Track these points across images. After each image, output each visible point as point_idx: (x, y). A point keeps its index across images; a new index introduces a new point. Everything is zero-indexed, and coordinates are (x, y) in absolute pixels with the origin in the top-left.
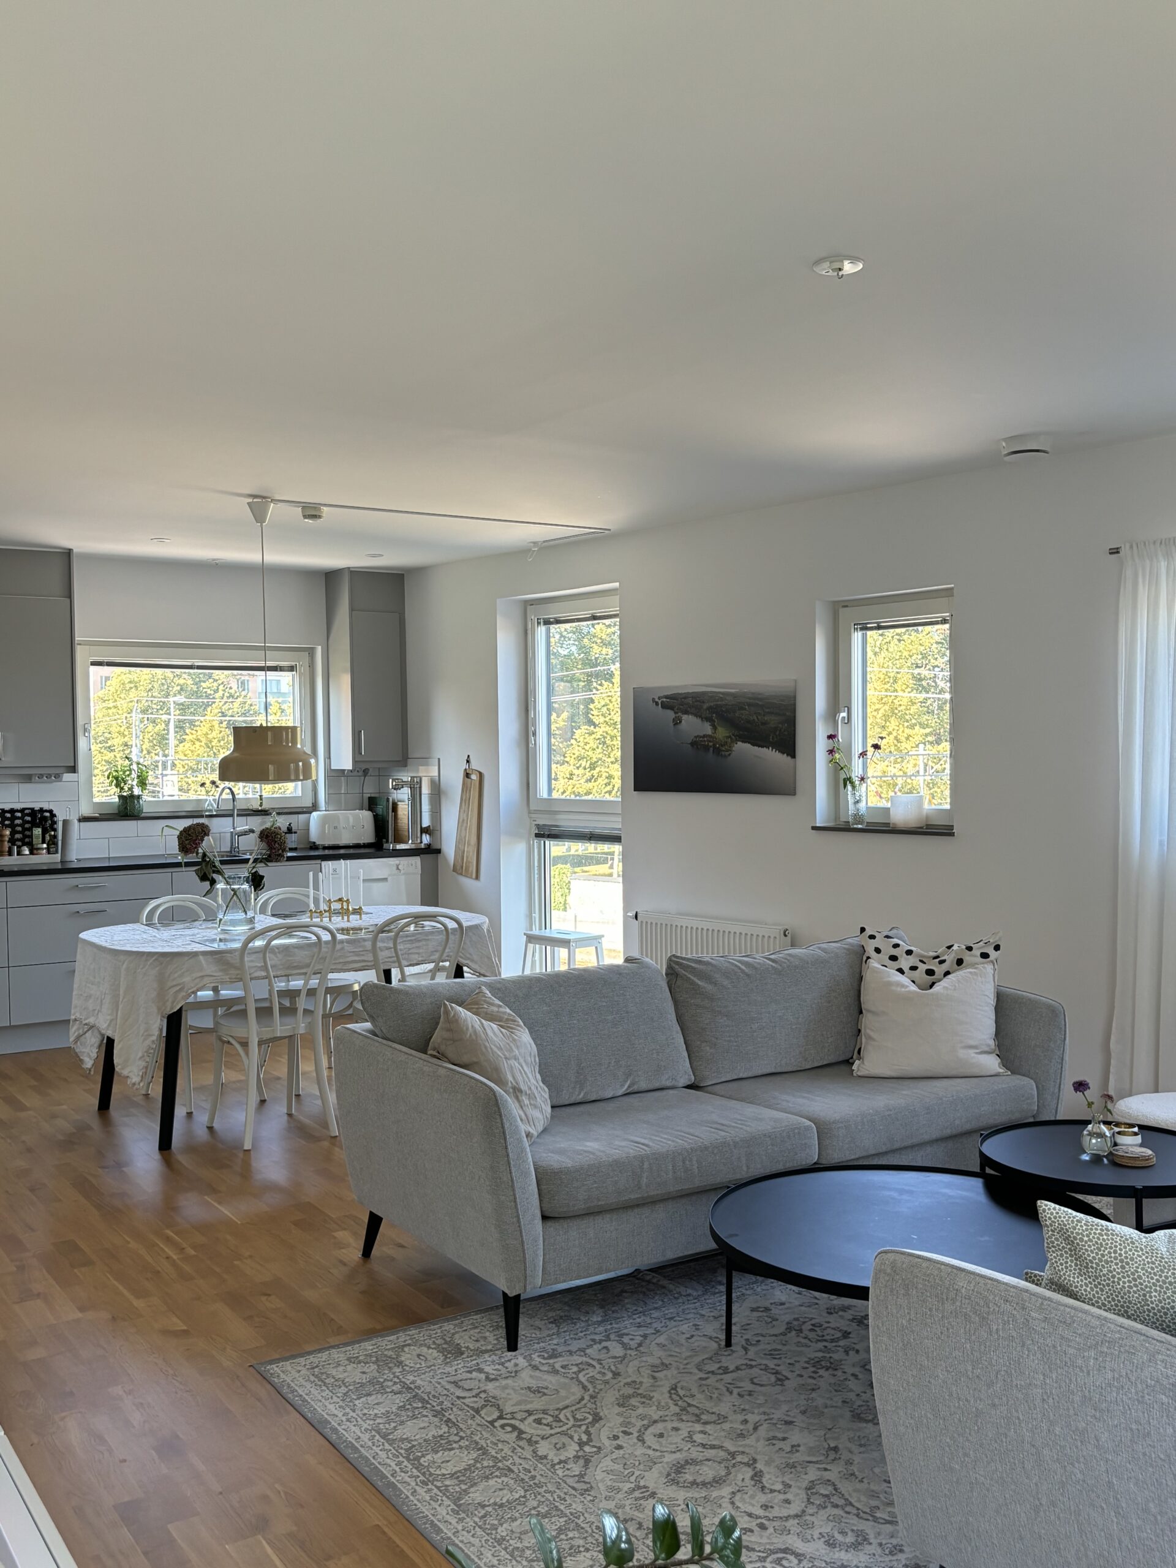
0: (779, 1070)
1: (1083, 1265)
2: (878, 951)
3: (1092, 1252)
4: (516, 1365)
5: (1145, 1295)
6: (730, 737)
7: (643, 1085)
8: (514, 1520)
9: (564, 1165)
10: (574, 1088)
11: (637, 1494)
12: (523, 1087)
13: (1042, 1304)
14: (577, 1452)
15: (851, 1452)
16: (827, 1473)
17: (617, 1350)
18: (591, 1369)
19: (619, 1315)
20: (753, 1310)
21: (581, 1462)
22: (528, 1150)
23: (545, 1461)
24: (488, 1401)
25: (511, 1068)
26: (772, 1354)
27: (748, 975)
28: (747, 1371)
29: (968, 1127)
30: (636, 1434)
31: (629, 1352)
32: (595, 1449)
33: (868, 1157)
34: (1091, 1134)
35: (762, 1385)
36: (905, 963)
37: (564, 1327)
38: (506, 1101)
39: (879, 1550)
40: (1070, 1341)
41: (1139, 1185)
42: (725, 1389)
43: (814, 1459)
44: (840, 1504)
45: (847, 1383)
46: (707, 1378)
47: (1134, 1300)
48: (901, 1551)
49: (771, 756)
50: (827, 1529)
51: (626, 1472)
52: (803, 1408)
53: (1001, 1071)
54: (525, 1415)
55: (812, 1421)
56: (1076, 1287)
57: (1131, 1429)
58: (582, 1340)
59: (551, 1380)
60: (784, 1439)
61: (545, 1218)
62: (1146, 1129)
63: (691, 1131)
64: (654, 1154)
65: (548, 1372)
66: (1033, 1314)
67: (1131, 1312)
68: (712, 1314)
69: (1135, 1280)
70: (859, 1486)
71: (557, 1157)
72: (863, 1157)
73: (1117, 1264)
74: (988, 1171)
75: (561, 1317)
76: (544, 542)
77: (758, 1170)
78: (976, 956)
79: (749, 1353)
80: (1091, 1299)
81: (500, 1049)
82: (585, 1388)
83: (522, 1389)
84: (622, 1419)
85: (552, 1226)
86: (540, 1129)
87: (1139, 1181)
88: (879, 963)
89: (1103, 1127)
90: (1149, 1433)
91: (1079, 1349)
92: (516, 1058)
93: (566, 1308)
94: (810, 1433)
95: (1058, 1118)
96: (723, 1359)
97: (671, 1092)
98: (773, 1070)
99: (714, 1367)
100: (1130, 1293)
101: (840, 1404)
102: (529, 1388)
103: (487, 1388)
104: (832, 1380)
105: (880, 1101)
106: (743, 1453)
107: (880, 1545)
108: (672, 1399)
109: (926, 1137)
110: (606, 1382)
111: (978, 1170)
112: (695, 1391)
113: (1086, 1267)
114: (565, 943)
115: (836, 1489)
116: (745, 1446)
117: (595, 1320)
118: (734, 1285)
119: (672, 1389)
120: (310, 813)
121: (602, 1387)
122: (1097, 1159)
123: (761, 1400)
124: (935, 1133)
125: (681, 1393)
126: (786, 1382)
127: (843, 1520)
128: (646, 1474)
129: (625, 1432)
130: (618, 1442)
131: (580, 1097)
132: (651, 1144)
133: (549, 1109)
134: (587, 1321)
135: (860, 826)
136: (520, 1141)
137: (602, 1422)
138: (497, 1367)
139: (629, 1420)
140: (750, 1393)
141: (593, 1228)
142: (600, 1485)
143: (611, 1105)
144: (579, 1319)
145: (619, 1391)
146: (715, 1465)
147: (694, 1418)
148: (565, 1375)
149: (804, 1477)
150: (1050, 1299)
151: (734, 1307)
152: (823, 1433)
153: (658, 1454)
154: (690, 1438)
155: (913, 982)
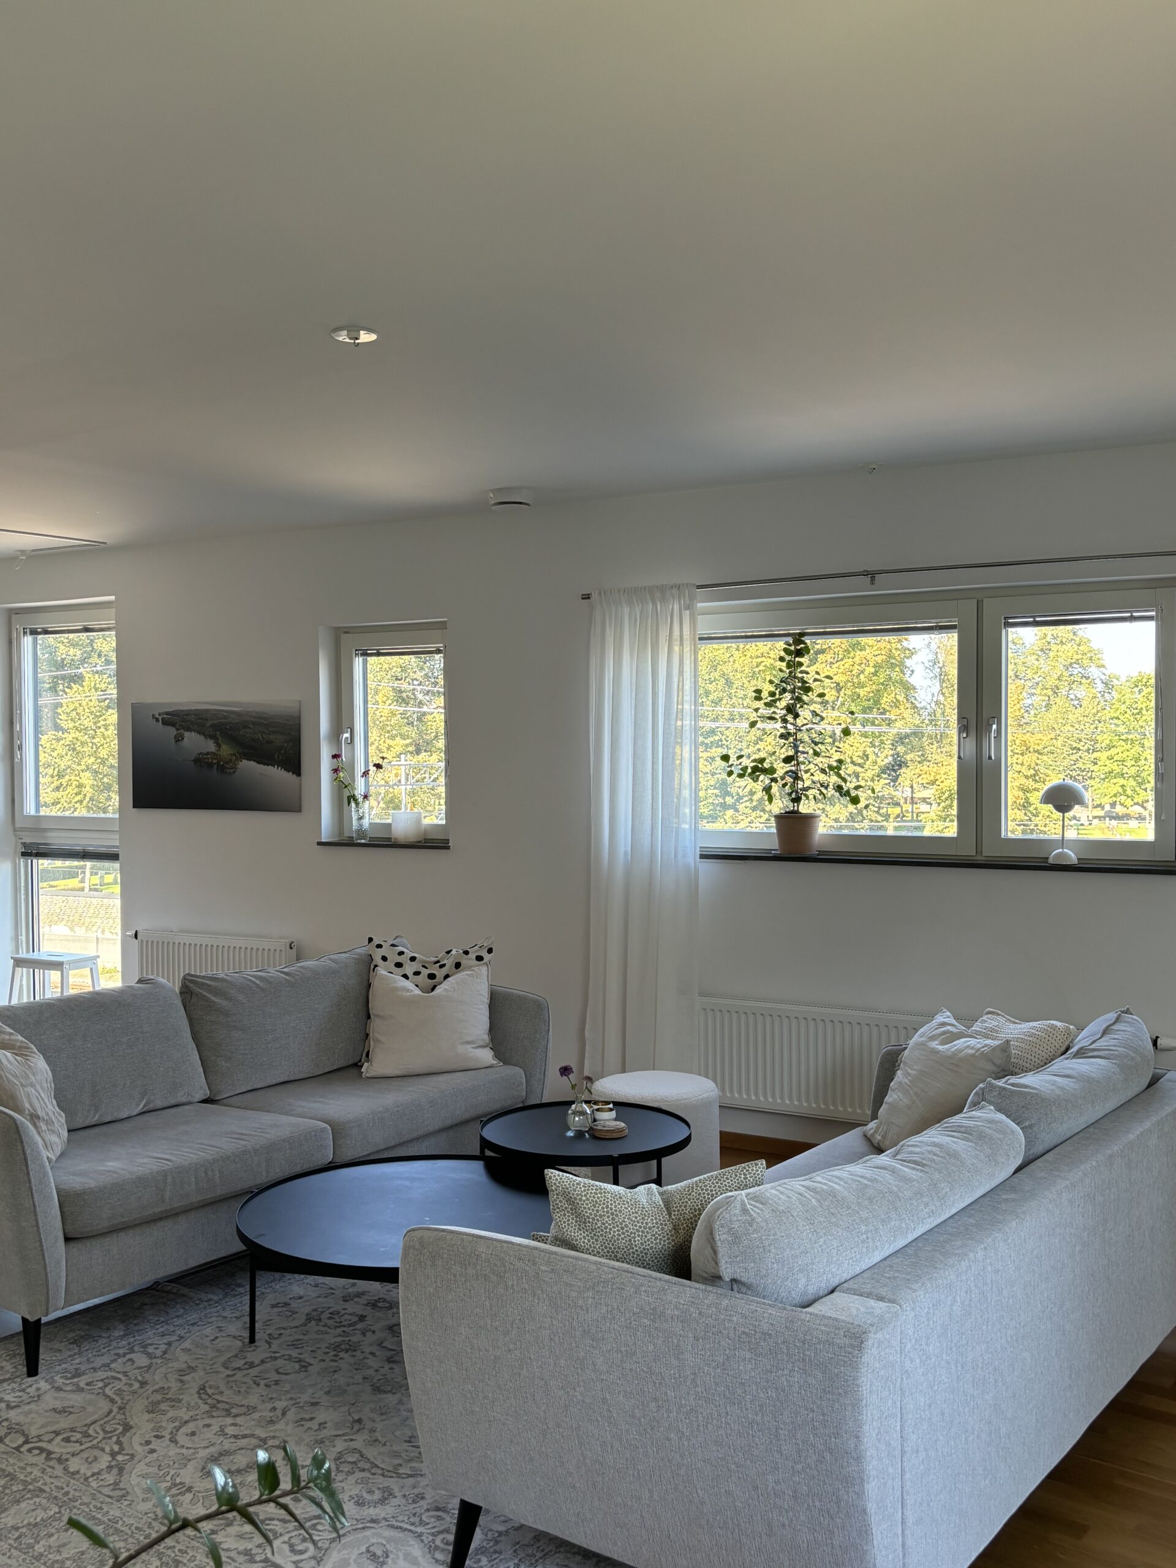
0: (292, 1078)
1: (582, 1220)
2: (384, 959)
3: (589, 1209)
4: (38, 1389)
5: (630, 1240)
6: (235, 755)
7: (159, 1104)
8: (51, 1535)
9: (87, 1186)
10: (90, 1110)
11: (174, 1491)
12: (40, 1113)
13: (550, 1258)
14: (110, 1462)
15: (374, 1421)
16: (353, 1443)
17: (142, 1360)
18: (117, 1382)
19: (141, 1328)
20: (273, 1306)
21: (115, 1471)
22: (50, 1174)
23: (77, 1476)
24: (11, 1428)
25: (28, 1096)
26: (294, 1345)
27: (262, 989)
28: (273, 1362)
29: (467, 1116)
30: (168, 1437)
31: (154, 1361)
32: (127, 1457)
33: (378, 1152)
34: (575, 1113)
35: (287, 1374)
36: (409, 968)
37: (86, 1346)
38: (28, 1128)
39: (404, 1501)
40: (573, 1286)
41: (615, 1154)
42: (251, 1383)
43: (340, 1432)
44: (366, 1467)
45: (366, 1361)
46: (234, 1375)
47: (622, 1245)
48: (423, 1498)
49: (276, 774)
50: (355, 1491)
51: (162, 1473)
52: (327, 1389)
53: (495, 1062)
54: (52, 1436)
55: (336, 1399)
56: (576, 1240)
57: (621, 1351)
58: (107, 1355)
59: (76, 1399)
60: (312, 1419)
61: (68, 1239)
62: (620, 1105)
63: (213, 1143)
64: (177, 1168)
65: (73, 1391)
66: (542, 1268)
67: (619, 1256)
68: (235, 1315)
69: (622, 1228)
70: (383, 1449)
71: (78, 1179)
72: (374, 1153)
73: (608, 1217)
74: (488, 1153)
75: (82, 1337)
76: (33, 551)
77: (278, 1173)
78: (472, 959)
79: (273, 1346)
80: (588, 1249)
81: (16, 1077)
82: (112, 1401)
83: (46, 1411)
84: (153, 1425)
85: (75, 1247)
86: (58, 1154)
87: (615, 1150)
88: (386, 970)
89: (584, 1106)
90: (635, 1352)
91: (580, 1292)
92: (32, 1085)
93: (87, 1327)
94: (335, 1410)
95: (543, 1102)
96: (248, 1355)
97: (187, 1107)
98: (286, 1079)
99: (240, 1363)
100: (618, 1239)
101: (361, 1381)
102: (54, 1410)
103: (9, 1416)
104: (352, 1360)
105: (390, 1099)
106: (274, 1437)
107: (404, 1496)
108: (201, 1399)
109: (431, 1129)
110: (134, 1392)
111: (478, 1153)
112: (223, 1388)
113: (585, 1223)
114: (57, 965)
115: (362, 1456)
116: (275, 1431)
117: (117, 1335)
118: (258, 1284)
119: (201, 1389)
121: (130, 1397)
122: (580, 1134)
123: (287, 1387)
124: (438, 1124)
125: (210, 1391)
126: (310, 1368)
127: (371, 1481)
128: (181, 1471)
129: (157, 1437)
130: (151, 1447)
131: (95, 1119)
132: (173, 1158)
133: (66, 1134)
134: (108, 1337)
135: (363, 841)
136: (43, 1167)
137: (133, 1431)
138: (18, 1394)
139: (160, 1424)
140: (277, 1383)
141: (115, 1245)
142: (136, 1489)
143: (126, 1126)
144: (100, 1336)
145: (147, 1399)
146: (249, 1452)
147: (224, 1413)
148: (90, 1392)
149: (333, 1449)
150: (556, 1253)
151: (257, 1304)
152: (346, 1408)
153: (192, 1451)
154: (222, 1432)
155: (417, 986)
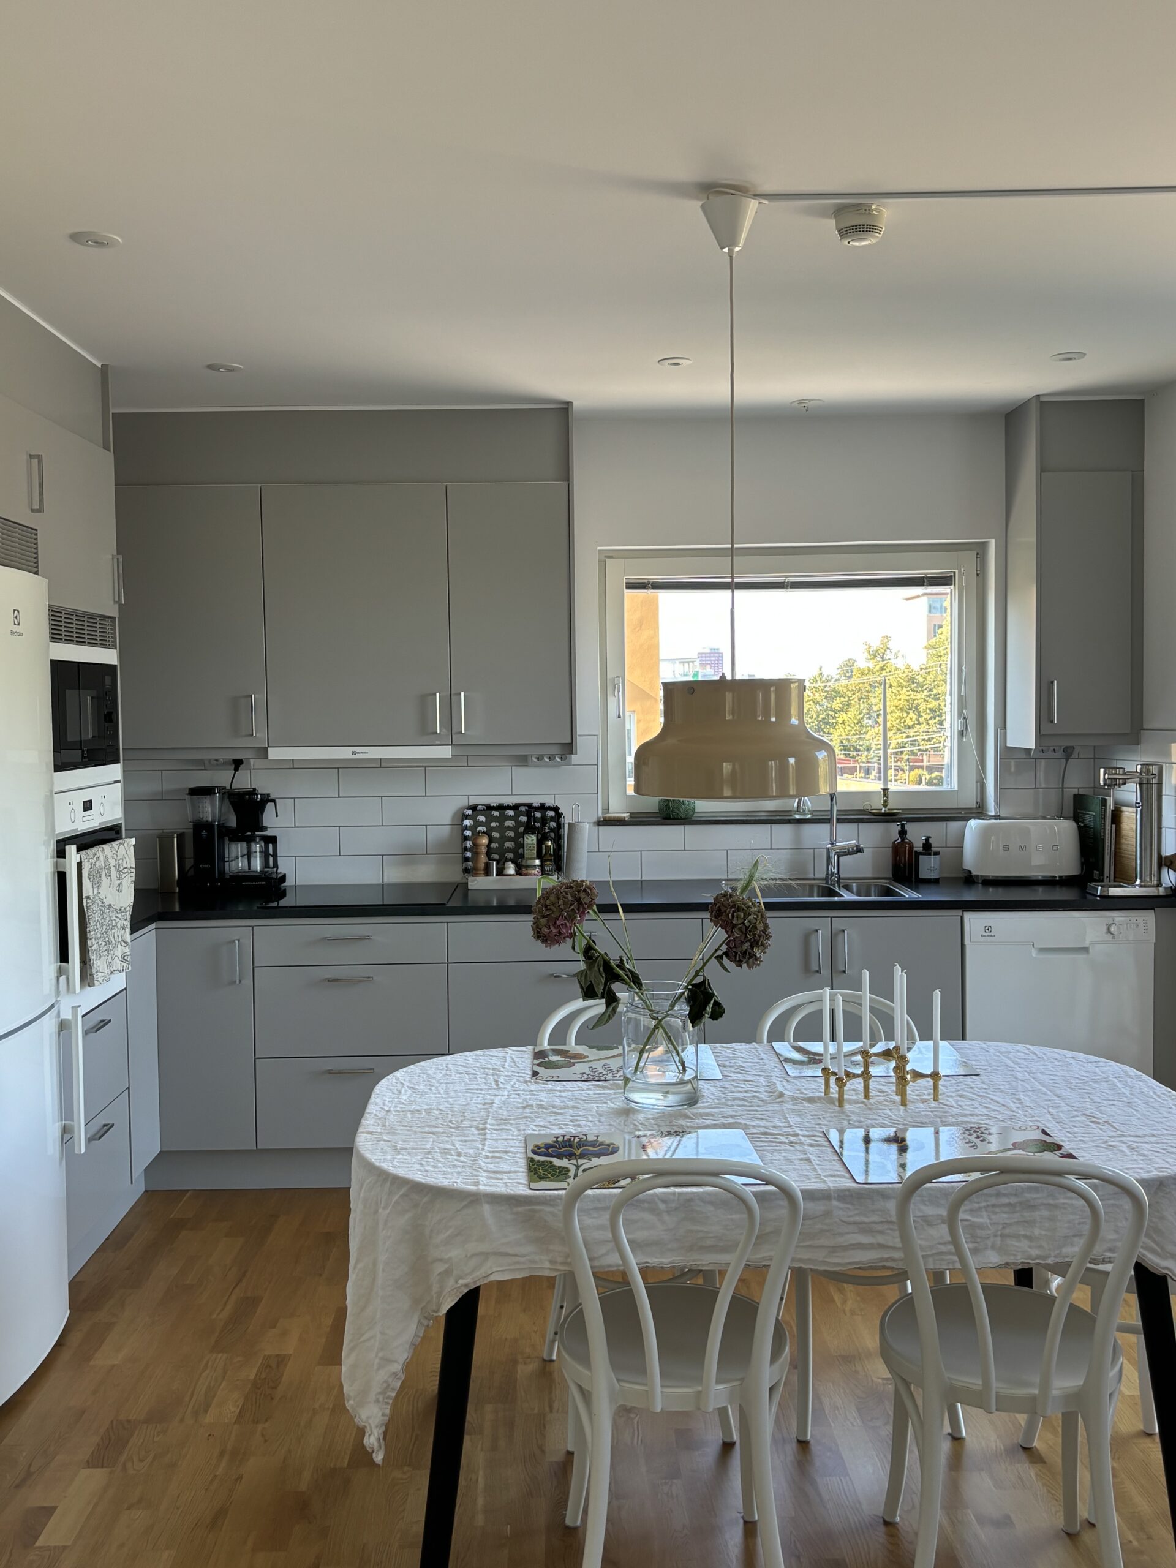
120: (967, 820)
